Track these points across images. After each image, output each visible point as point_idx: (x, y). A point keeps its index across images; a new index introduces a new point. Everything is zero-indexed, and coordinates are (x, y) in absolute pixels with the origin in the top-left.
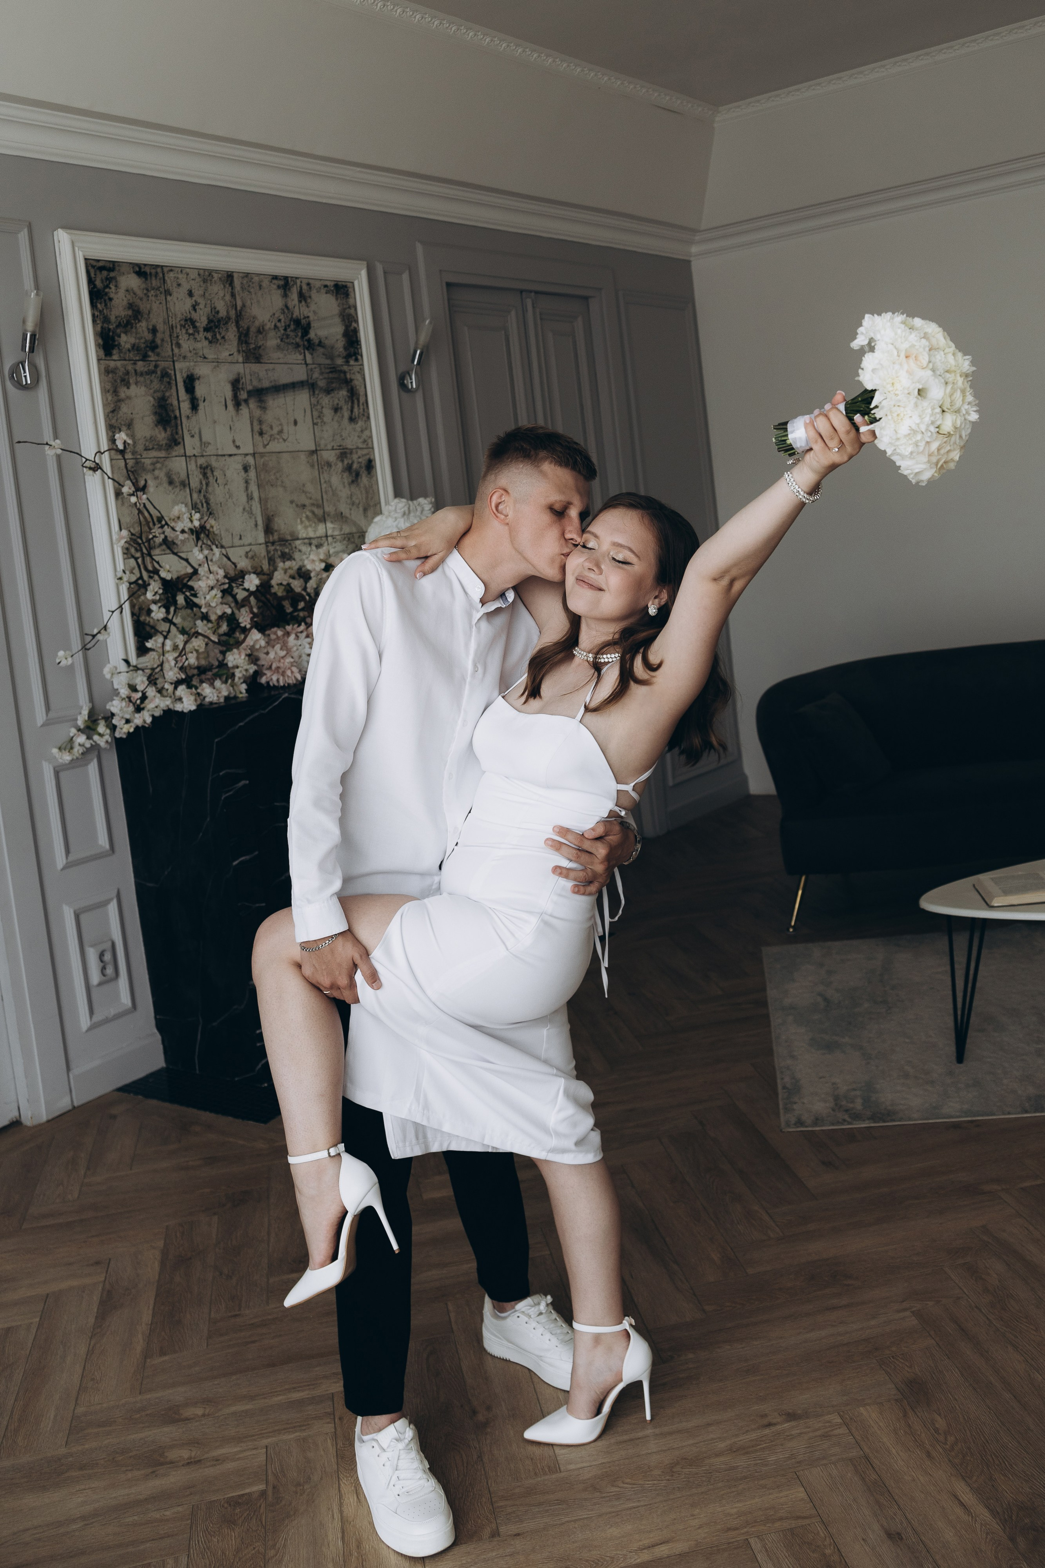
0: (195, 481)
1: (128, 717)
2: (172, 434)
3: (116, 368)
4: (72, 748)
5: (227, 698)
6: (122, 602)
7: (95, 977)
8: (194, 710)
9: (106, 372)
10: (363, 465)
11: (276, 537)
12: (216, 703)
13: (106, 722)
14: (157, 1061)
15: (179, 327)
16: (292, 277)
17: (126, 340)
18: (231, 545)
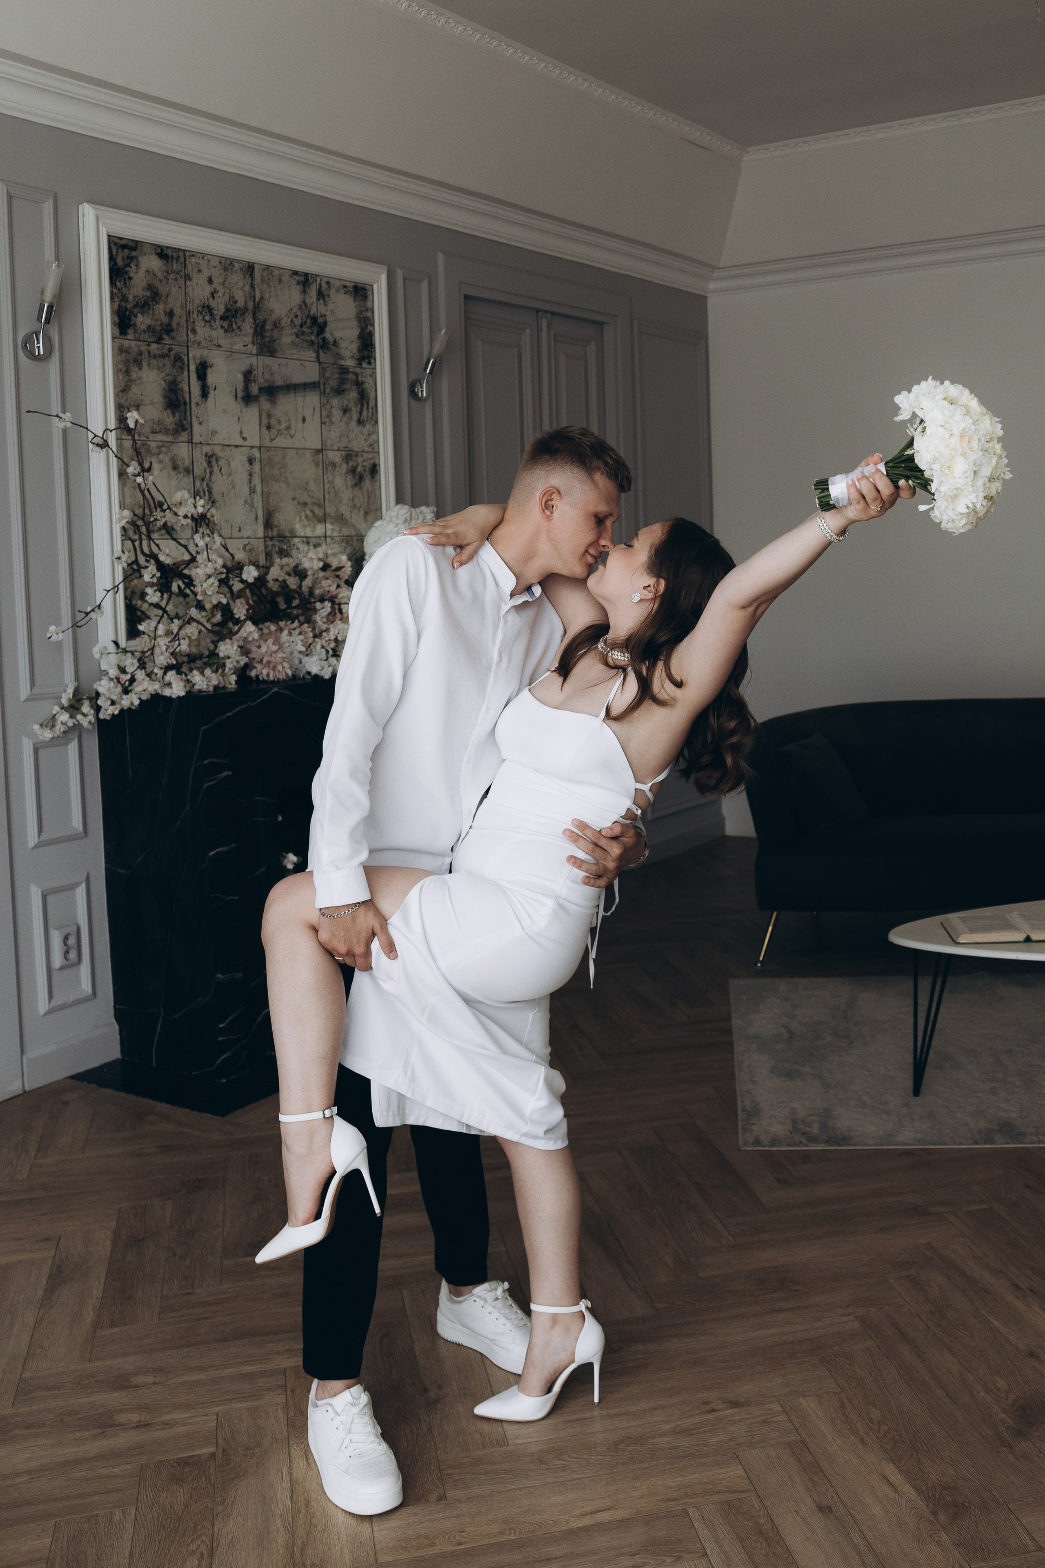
0: (200, 467)
1: (114, 698)
2: (180, 420)
3: (130, 348)
4: (53, 726)
5: (216, 688)
6: (117, 584)
7: (57, 961)
8: (183, 697)
9: (120, 351)
10: (367, 469)
11: (275, 532)
12: (205, 692)
13: (90, 702)
14: (113, 1052)
15: (196, 313)
16: (312, 274)
17: (142, 321)
18: (229, 536)
